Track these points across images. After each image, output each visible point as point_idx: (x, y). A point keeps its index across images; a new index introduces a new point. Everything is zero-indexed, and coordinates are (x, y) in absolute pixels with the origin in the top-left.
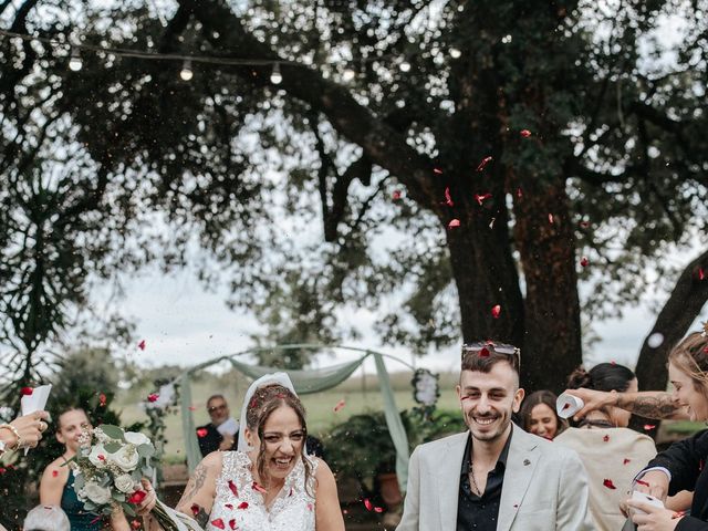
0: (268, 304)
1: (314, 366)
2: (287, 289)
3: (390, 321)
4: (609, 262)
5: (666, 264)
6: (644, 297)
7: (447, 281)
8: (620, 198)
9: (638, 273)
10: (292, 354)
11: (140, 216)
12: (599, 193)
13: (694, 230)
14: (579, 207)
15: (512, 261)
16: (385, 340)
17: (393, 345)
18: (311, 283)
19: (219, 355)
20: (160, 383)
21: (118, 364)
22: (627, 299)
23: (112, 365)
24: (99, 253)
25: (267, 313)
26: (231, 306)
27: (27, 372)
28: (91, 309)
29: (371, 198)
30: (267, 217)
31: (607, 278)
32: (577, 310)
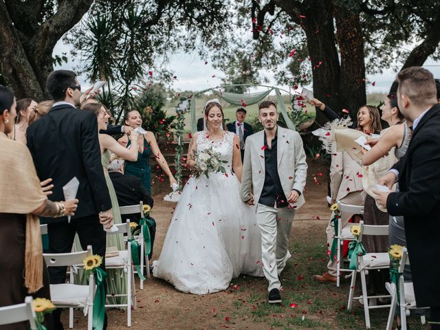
0: (229, 66)
1: (248, 92)
2: (237, 59)
3: (281, 74)
4: (376, 49)
5: (401, 50)
6: (391, 64)
7: (306, 56)
8: (381, 21)
9: (389, 54)
10: (239, 87)
11: (176, 27)
12: (373, 19)
13: (414, 35)
14: (364, 25)
15: (335, 49)
16: (279, 83)
17: (282, 85)
18: (248, 58)
19: (208, 88)
20: (183, 100)
21: (167, 90)
22: (384, 65)
23: (164, 91)
24: (158, 43)
25: (228, 70)
26: (215, 67)
27: (126, 93)
28: (154, 67)
29: (274, 20)
30: (230, 28)
31: (376, 56)
32: (364, 69)
